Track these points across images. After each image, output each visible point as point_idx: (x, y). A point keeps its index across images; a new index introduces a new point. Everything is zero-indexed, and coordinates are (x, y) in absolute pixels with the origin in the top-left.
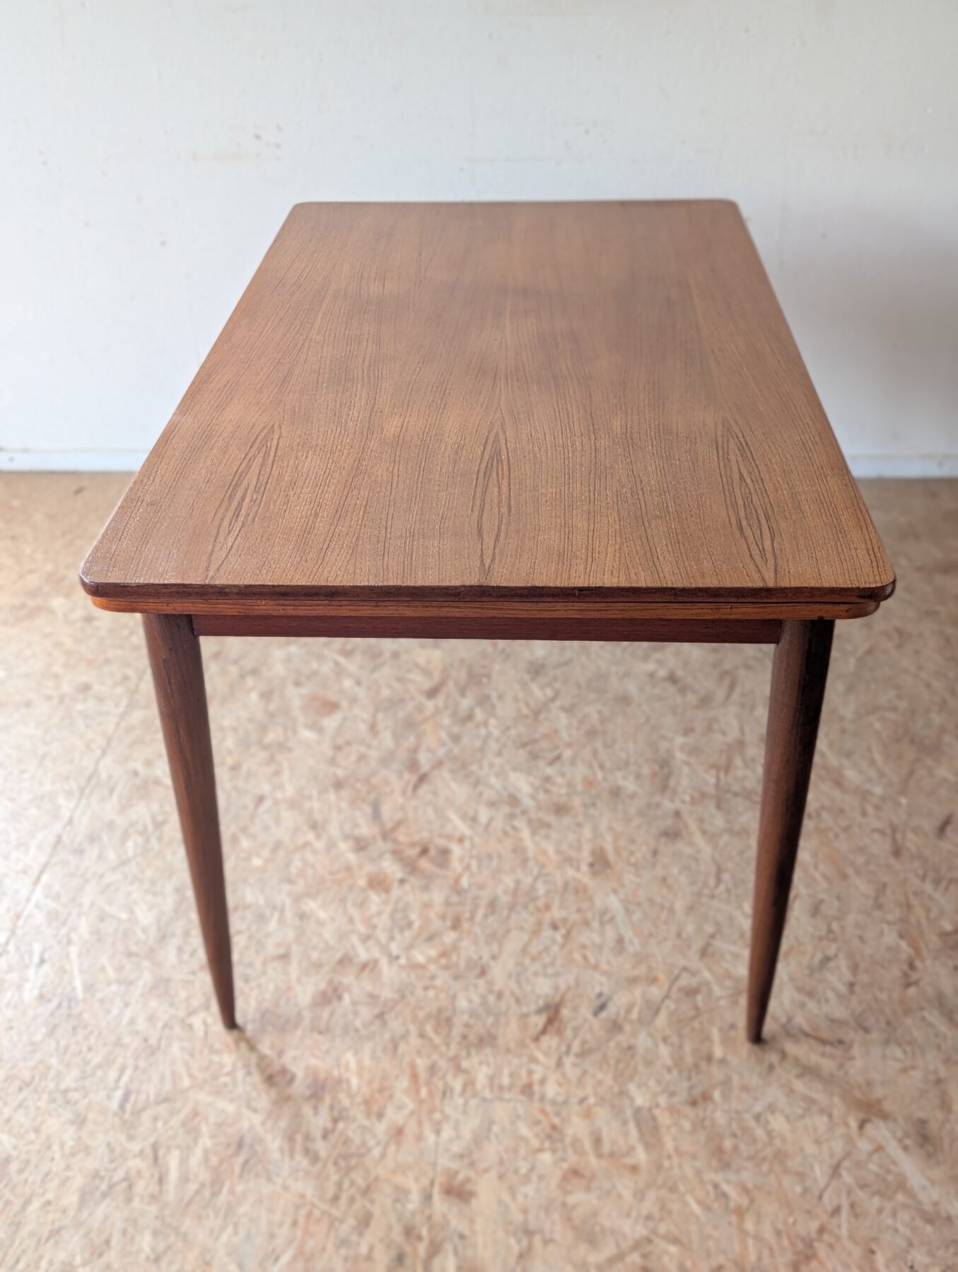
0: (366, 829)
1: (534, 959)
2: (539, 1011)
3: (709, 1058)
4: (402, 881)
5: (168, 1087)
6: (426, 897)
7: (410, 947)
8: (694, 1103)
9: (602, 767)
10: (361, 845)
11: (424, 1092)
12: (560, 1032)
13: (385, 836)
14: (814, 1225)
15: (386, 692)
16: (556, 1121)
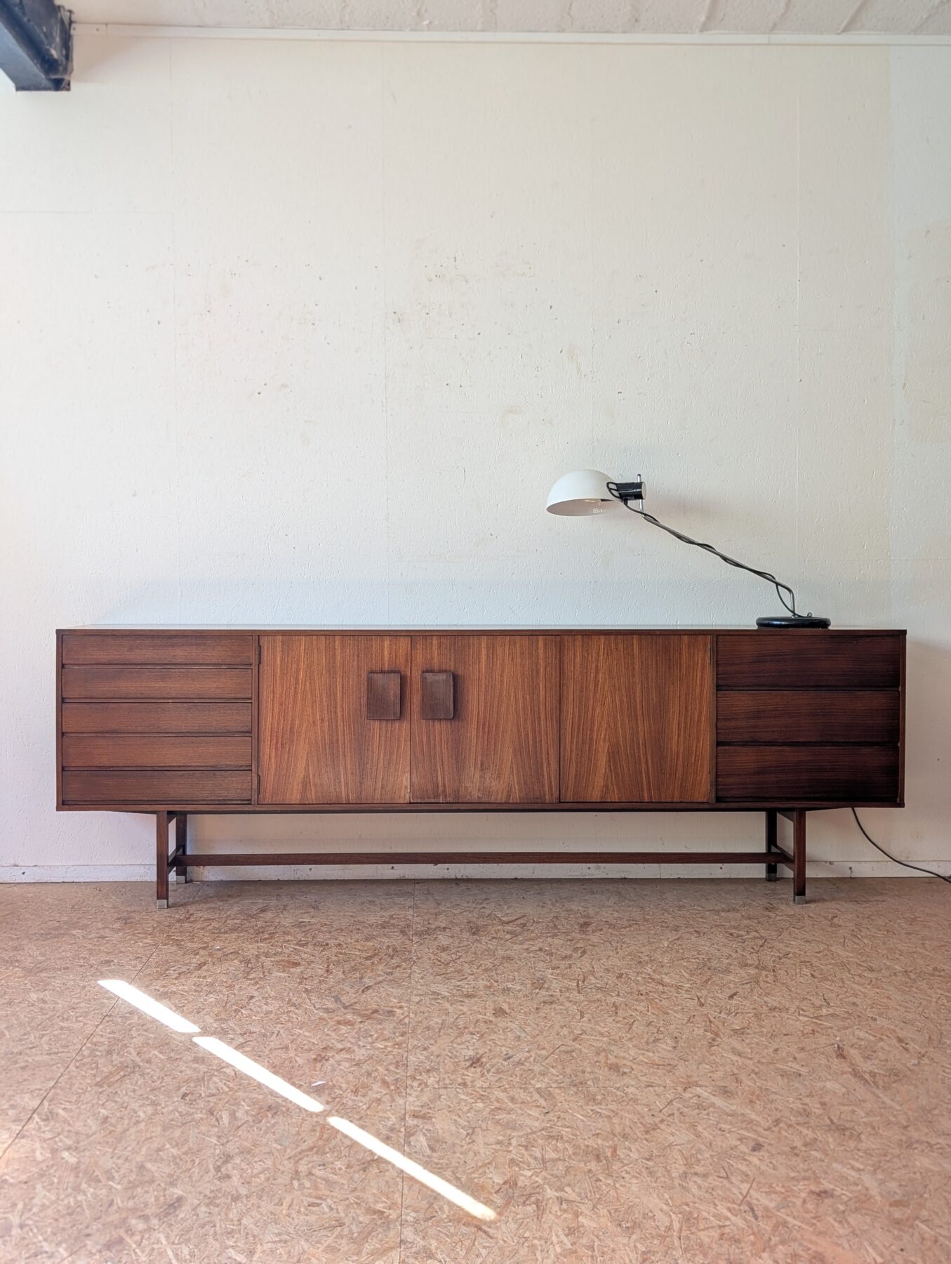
0: (330, 1004)
1: (459, 1044)
2: (467, 1060)
3: (583, 1072)
4: (361, 1022)
5: (214, 1091)
6: (379, 1027)
7: (373, 1043)
8: (575, 1085)
9: (497, 981)
10: (327, 1010)
11: (392, 1087)
12: (480, 1066)
13: (346, 1008)
14: (657, 1120)
15: (334, 958)
16: (484, 1093)
